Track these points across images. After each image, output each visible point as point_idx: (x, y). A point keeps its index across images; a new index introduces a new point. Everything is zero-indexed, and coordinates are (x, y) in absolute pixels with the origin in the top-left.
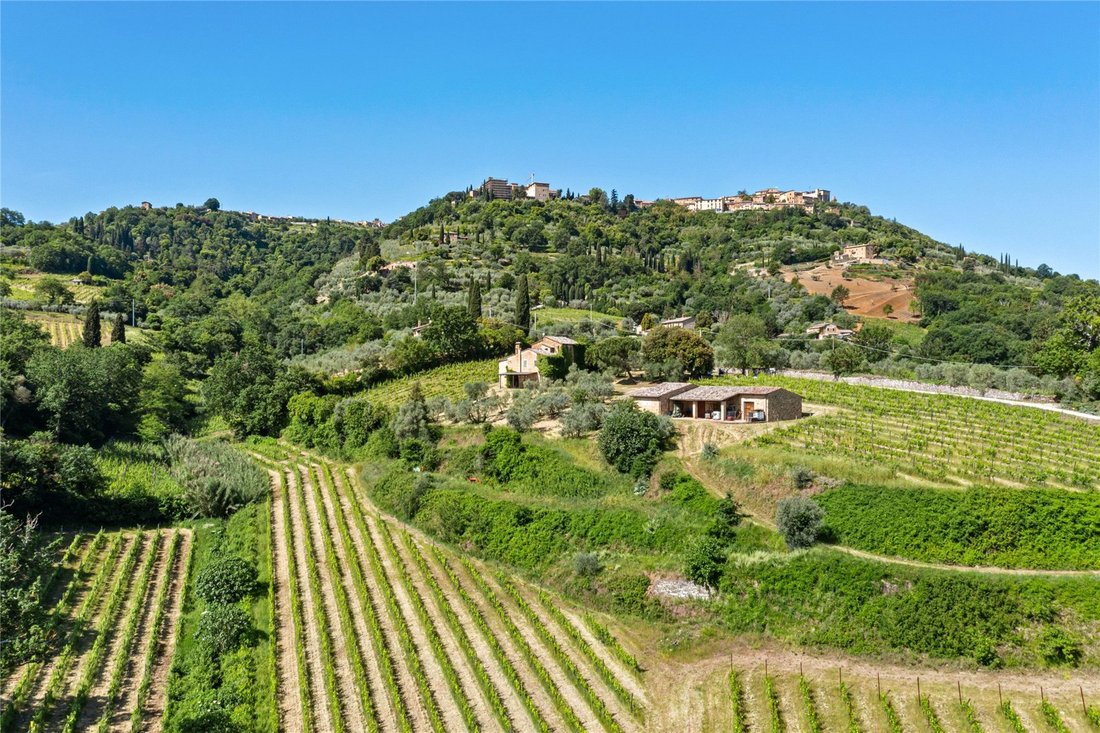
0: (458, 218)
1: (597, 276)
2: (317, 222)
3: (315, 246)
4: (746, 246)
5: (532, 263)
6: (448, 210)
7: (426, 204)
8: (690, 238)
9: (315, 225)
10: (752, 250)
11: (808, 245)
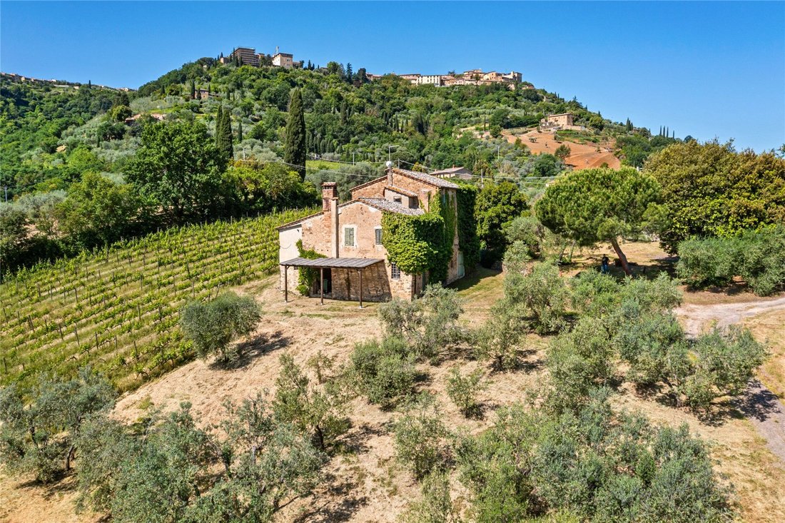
0: (209, 79)
1: (343, 133)
2: (79, 85)
3: (76, 106)
4: (466, 113)
5: (281, 119)
6: (200, 73)
7: (179, 67)
8: (417, 106)
9: (77, 88)
10: (471, 116)
11: (519, 113)
